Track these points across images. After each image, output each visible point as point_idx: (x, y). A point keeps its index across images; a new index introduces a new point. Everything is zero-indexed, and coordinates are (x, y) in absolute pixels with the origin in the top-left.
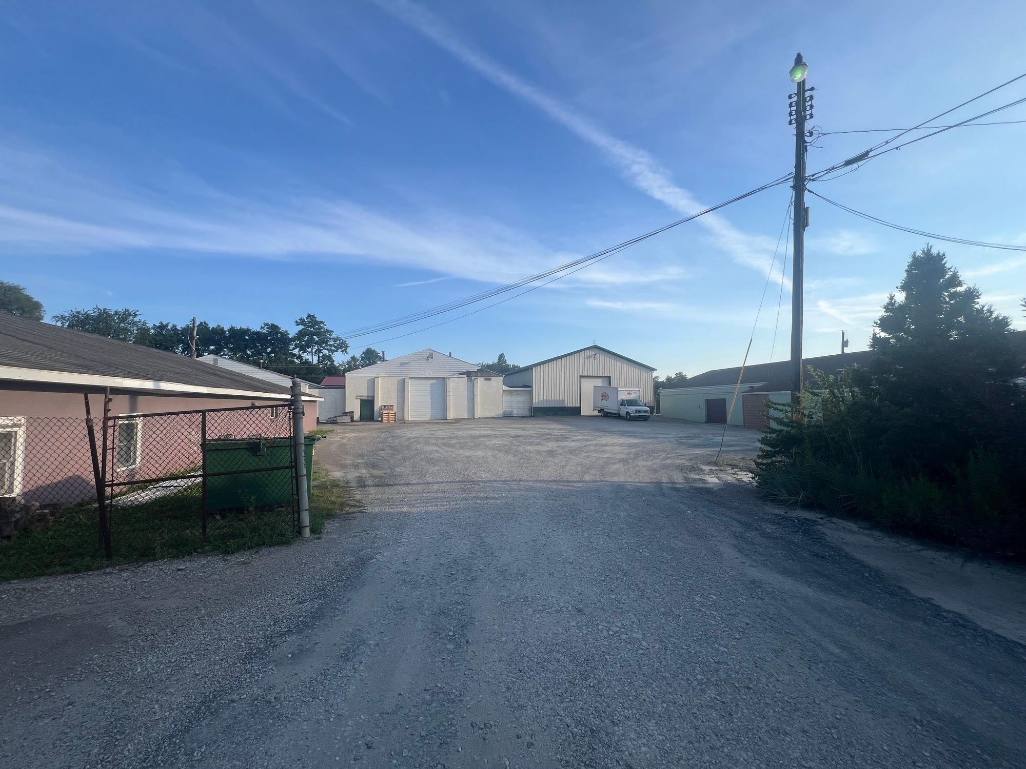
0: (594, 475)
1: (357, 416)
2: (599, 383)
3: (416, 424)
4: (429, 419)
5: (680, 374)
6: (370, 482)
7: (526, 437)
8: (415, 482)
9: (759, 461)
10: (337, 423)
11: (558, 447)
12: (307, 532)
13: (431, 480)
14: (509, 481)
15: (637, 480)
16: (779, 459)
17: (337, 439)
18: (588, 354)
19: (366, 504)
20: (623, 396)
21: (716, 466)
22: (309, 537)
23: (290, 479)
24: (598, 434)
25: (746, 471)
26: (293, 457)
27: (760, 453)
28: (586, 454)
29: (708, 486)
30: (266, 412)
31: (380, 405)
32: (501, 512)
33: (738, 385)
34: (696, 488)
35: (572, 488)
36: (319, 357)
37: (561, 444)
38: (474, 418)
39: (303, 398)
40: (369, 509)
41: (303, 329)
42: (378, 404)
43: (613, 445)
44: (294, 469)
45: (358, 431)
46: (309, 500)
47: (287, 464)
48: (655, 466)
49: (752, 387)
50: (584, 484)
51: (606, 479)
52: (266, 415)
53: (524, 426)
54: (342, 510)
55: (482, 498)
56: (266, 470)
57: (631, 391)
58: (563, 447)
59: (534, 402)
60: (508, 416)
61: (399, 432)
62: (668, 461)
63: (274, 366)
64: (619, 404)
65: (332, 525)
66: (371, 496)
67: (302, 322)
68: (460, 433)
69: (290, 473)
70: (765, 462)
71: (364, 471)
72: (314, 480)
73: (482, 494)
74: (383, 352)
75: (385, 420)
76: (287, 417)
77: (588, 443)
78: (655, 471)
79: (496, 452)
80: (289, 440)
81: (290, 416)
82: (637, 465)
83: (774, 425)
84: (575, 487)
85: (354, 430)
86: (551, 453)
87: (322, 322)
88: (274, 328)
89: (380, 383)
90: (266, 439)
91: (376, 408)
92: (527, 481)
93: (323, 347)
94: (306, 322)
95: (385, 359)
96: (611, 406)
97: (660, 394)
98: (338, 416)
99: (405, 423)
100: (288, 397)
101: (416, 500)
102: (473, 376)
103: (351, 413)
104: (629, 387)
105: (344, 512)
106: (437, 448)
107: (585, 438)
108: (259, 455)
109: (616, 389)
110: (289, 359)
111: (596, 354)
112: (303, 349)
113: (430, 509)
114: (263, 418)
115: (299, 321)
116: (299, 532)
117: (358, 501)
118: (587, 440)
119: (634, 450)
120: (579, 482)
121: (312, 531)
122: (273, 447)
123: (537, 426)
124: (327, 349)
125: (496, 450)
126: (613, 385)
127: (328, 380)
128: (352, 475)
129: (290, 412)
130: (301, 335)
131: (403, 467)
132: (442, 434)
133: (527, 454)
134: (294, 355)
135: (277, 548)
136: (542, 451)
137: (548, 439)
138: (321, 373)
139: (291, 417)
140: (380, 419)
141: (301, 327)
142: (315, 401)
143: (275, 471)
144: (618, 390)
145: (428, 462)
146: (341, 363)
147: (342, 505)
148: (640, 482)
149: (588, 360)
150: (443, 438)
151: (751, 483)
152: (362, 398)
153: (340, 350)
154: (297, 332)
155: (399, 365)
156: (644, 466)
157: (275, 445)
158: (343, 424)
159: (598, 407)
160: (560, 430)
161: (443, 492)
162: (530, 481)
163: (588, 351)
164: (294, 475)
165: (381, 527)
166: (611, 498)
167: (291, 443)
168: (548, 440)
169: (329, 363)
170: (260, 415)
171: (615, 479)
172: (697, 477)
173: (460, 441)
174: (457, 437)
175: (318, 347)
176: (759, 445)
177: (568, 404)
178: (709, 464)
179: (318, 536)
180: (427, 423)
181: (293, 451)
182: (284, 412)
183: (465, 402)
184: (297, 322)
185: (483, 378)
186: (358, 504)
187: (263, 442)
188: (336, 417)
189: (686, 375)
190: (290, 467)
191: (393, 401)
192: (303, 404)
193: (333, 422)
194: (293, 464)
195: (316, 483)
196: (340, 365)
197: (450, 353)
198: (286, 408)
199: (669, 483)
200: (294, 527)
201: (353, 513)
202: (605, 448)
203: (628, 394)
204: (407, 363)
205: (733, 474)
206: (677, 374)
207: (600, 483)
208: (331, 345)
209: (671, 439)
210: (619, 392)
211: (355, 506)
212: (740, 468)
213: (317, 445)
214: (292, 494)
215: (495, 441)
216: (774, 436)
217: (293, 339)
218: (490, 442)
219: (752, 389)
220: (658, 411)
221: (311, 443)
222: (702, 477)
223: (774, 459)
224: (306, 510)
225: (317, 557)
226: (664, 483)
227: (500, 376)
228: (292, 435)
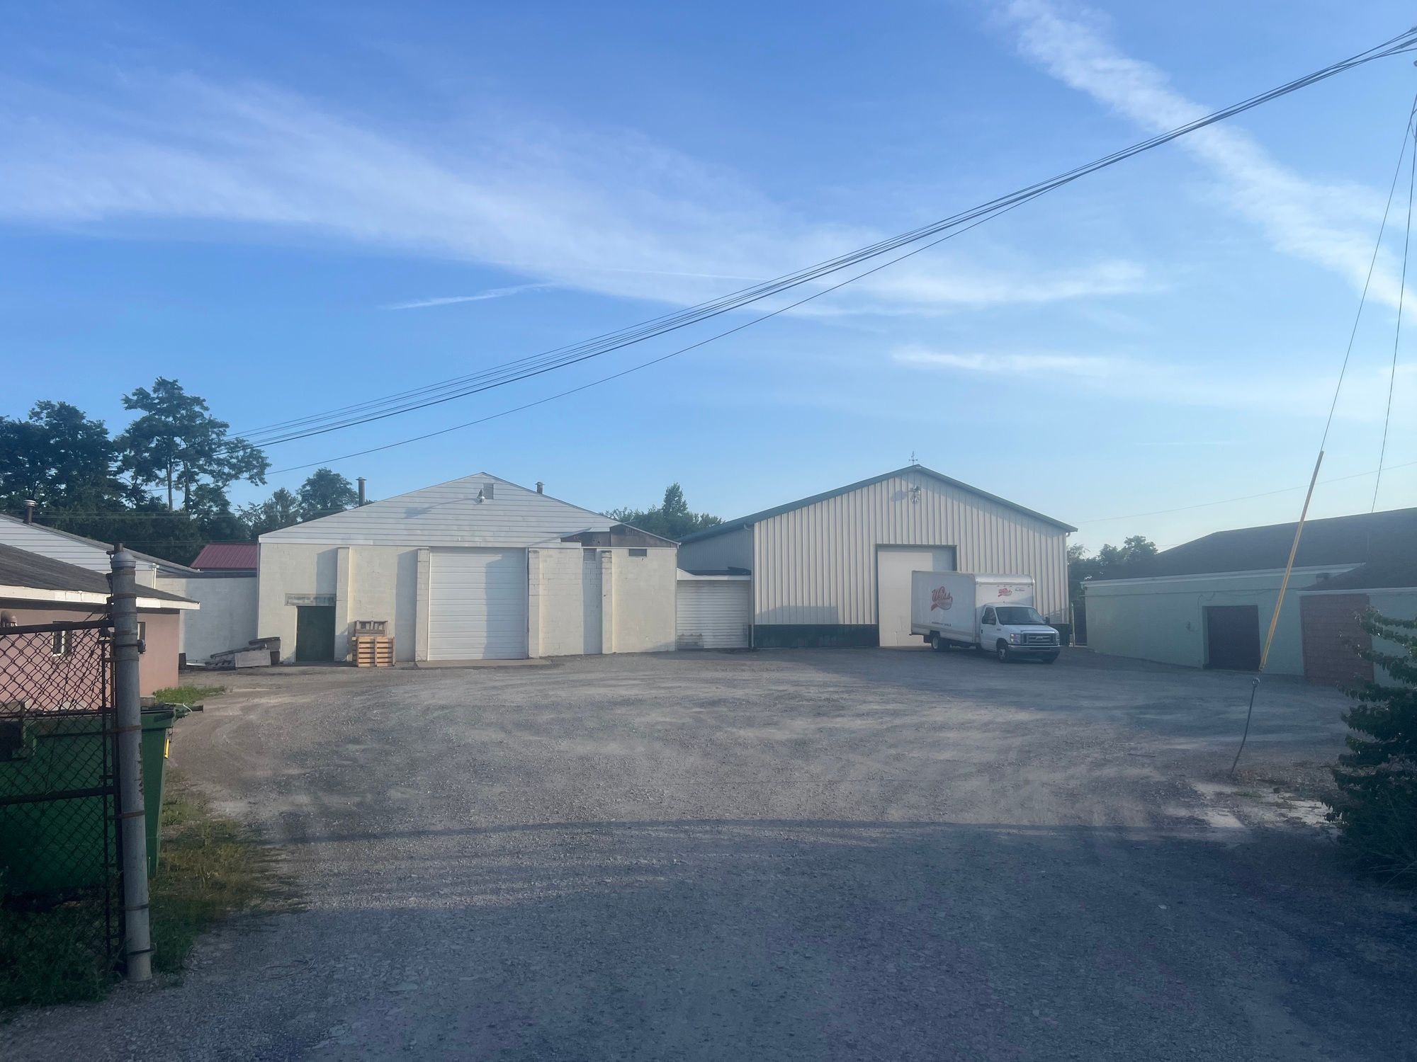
0: (912, 807)
1: (288, 649)
2: (925, 563)
3: (446, 670)
4: (480, 656)
5: (1138, 540)
6: (317, 829)
7: (736, 704)
8: (439, 827)
9: (1346, 770)
10: (234, 668)
11: (820, 730)
12: (144, 966)
13: (480, 820)
14: (689, 823)
15: (1025, 822)
16: (1397, 767)
17: (234, 711)
18: (898, 489)
19: (308, 888)
20: (988, 597)
21: (1235, 785)
22: (149, 982)
23: (101, 824)
24: (923, 698)
25: (1312, 798)
26: (109, 763)
27: (1349, 751)
28: (893, 751)
29: (1211, 837)
30: (37, 642)
31: (350, 619)
32: (667, 909)
33: (1288, 572)
34: (1179, 844)
35: (854, 842)
36: (188, 492)
37: (827, 723)
38: (601, 654)
39: (141, 602)
40: (315, 902)
41: (144, 420)
42: (346, 616)
43: (963, 726)
44: (110, 798)
45: (289, 689)
46: (150, 878)
47: (94, 783)
48: (1073, 784)
49: (1326, 576)
50: (888, 830)
51: (947, 818)
52: (38, 651)
53: (729, 675)
54: (240, 905)
55: (617, 870)
56: (36, 799)
57: (1011, 584)
58: (831, 732)
59: (757, 611)
60: (689, 649)
61: (400, 693)
62: (1109, 772)
63: (66, 515)
64: (979, 618)
65: (212, 948)
66: (322, 866)
67: (141, 399)
68: (560, 693)
69: (101, 806)
70: (1362, 773)
71: (303, 799)
72: (168, 823)
73: (619, 860)
74: (361, 482)
75: (363, 661)
76: (95, 656)
77: (897, 722)
78: (1072, 796)
79: (658, 745)
80: (99, 718)
81: (103, 655)
82: (1027, 782)
83: (1383, 678)
84: (860, 838)
85: (279, 687)
86: (801, 747)
87: (197, 401)
88: (66, 417)
89: (351, 562)
90: (38, 714)
91: (341, 629)
92: (738, 822)
93: (200, 467)
94: (154, 399)
95: (367, 497)
96: (957, 622)
97: (1087, 593)
98: (240, 651)
99: (416, 667)
100: (101, 599)
101: (442, 876)
102: (599, 544)
103: (272, 644)
104: (1005, 574)
105: (246, 911)
106: (500, 736)
107: (890, 707)
108: (19, 759)
109: (971, 579)
110: (106, 497)
111: (917, 489)
112: (145, 470)
113: (479, 900)
114: (30, 660)
115: (135, 398)
116: (121, 967)
117: (283, 880)
118: (895, 714)
119: (1017, 741)
120: (873, 825)
121: (159, 964)
122: (55, 736)
123: (766, 675)
124: (211, 472)
125: (658, 739)
126: (963, 568)
127: (211, 553)
128: (271, 809)
129: (103, 643)
130: (139, 434)
131: (409, 786)
132: (514, 697)
133: (738, 750)
134: (122, 487)
135: (61, 1010)
136: (777, 742)
137: (792, 709)
138: (192, 535)
139: (108, 656)
140: (349, 658)
141: (139, 414)
142: (176, 611)
143: (61, 803)
144: (975, 583)
145: (475, 772)
146: (247, 508)
147: (243, 891)
148: (1033, 827)
149: (898, 503)
150: (519, 709)
151: (1324, 829)
152: (301, 602)
153: (246, 475)
154: (128, 427)
155: (403, 516)
156: (1043, 784)
157: (60, 731)
158: (251, 671)
159: (924, 627)
160: (825, 685)
161: (516, 853)
162: (746, 823)
163: (898, 481)
164: (111, 812)
165: (347, 951)
166: (957, 871)
167: (104, 725)
168: (791, 711)
169: (215, 509)
170: (21, 652)
171: (969, 818)
172: (1183, 812)
173: (563, 716)
174: (554, 706)
175: (185, 466)
176: (1345, 728)
177: (847, 617)
178: (1214, 777)
179: (173, 977)
180: (477, 667)
181: (109, 746)
182: (87, 642)
183: (576, 612)
184: (127, 400)
185: (624, 551)
186: (286, 888)
187: (28, 723)
188: (232, 652)
189: (1152, 544)
190: (102, 792)
191: (386, 610)
192: (141, 617)
193: (223, 664)
194: (110, 782)
195: (172, 832)
196: (246, 514)
197: (540, 487)
198: (94, 631)
199: (1109, 829)
200: (109, 952)
201: (271, 913)
202: (942, 735)
203: (1003, 592)
204: (424, 511)
205: (1278, 805)
206: (1129, 541)
207: (929, 830)
208: (220, 462)
209: (1118, 713)
210: (977, 586)
211: (275, 894)
212: (1296, 790)
213: (179, 730)
214: (106, 865)
215: (655, 717)
216: (1384, 705)
217: (120, 445)
218: (643, 719)
219: (1326, 582)
220: (1082, 638)
221: (159, 725)
222: (1198, 813)
223: (1384, 765)
224: (143, 907)
225: (171, 1036)
226: (1095, 829)
227: (669, 545)
228: (108, 705)
